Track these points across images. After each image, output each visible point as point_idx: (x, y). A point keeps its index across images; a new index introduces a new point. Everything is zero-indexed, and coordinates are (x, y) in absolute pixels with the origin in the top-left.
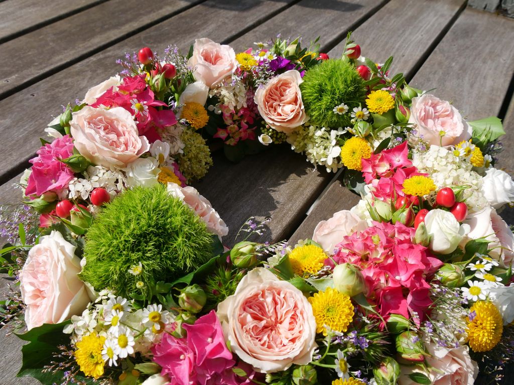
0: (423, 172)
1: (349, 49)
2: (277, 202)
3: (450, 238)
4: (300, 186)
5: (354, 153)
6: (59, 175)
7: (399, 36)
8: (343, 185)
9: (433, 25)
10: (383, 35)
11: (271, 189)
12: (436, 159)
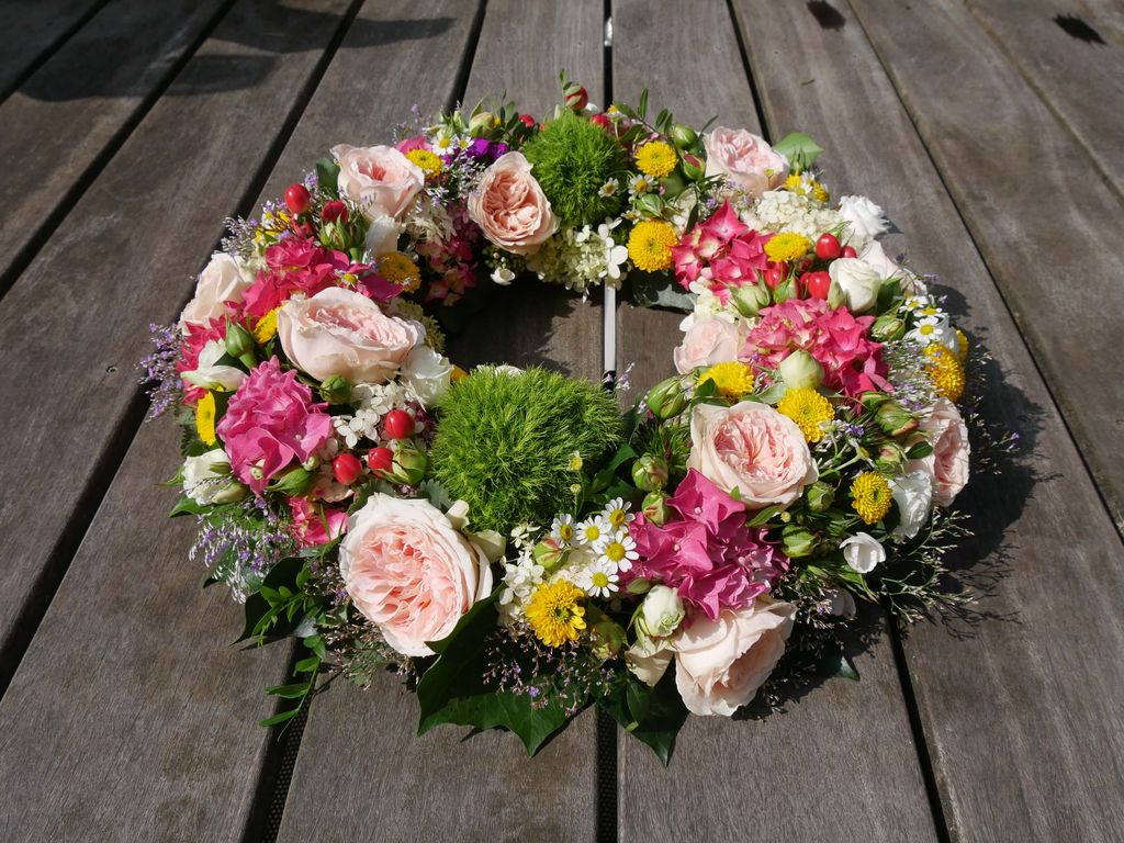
0: (765, 233)
1: (569, 97)
2: (563, 363)
3: (870, 285)
4: (577, 330)
5: (651, 245)
6: (305, 424)
7: (547, 55)
8: (636, 305)
9: (585, 22)
10: (523, 60)
11: (540, 349)
12: (778, 209)
